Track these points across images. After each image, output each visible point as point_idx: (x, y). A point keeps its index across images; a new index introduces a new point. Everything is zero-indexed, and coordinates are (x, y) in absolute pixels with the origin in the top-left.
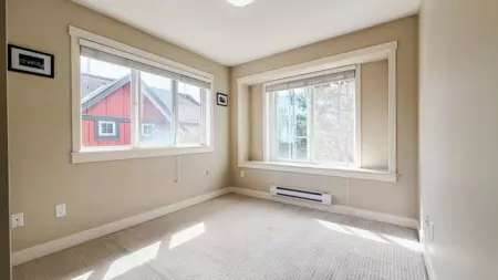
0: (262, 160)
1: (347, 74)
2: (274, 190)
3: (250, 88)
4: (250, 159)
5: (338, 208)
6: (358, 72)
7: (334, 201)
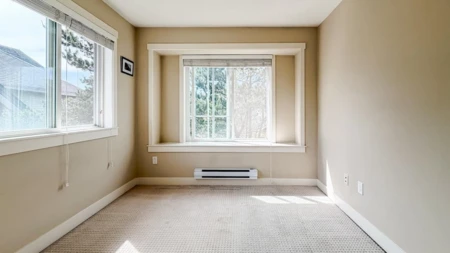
0: (179, 142)
1: (264, 62)
2: (199, 173)
3: (162, 58)
4: (162, 140)
5: (265, 181)
6: (274, 62)
7: (260, 175)
